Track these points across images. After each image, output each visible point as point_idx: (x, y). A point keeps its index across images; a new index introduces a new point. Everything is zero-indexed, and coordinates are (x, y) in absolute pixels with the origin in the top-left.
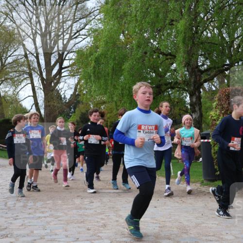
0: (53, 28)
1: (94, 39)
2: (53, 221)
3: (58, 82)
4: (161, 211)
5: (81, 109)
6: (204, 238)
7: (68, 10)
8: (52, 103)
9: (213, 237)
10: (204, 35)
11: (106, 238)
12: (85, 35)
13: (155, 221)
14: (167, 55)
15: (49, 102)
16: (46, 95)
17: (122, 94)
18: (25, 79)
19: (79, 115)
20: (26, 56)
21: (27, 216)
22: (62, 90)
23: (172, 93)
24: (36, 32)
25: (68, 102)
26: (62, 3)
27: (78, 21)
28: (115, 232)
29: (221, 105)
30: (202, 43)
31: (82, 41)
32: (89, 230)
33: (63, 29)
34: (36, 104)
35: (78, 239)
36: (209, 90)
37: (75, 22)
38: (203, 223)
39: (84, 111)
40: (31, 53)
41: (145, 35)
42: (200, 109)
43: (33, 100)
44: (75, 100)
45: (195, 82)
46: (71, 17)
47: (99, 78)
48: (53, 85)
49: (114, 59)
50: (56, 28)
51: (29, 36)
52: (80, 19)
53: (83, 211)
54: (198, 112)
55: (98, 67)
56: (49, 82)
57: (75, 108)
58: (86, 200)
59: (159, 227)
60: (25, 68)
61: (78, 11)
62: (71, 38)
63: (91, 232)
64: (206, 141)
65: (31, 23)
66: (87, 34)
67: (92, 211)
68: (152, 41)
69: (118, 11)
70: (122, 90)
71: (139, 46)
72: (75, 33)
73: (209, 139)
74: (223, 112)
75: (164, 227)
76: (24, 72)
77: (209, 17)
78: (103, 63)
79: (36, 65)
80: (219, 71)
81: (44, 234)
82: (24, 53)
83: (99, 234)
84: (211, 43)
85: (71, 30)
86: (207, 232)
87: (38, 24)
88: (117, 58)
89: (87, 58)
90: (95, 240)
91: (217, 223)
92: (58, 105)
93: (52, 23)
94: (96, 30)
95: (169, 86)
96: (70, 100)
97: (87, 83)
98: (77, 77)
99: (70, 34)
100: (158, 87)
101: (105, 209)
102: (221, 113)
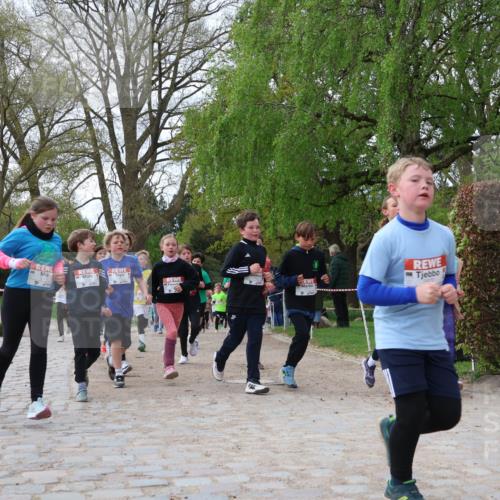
0: (141, 68)
1: (220, 89)
2: (141, 438)
3: (150, 172)
4: (347, 421)
5: (193, 222)
6: (431, 473)
7: (170, 33)
8: (137, 212)
9: (449, 471)
10: (431, 81)
11: (241, 473)
12: (201, 81)
13: (335, 440)
14: (359, 120)
15: (131, 209)
16: (125, 196)
17: (273, 195)
18: (87, 165)
19: (190, 236)
20: (88, 121)
21: (90, 428)
22: (157, 187)
23: (369, 193)
24: (108, 76)
25: (169, 211)
26: (157, 21)
27: (189, 53)
28: (258, 461)
29: (464, 215)
30: (427, 97)
31: (195, 92)
32: (207, 455)
33: (160, 69)
34: (107, 213)
35: (187, 473)
36: (441, 187)
37: (184, 57)
38: (430, 443)
39: (198, 227)
40: (99, 116)
41: (318, 80)
43: (101, 206)
44: (182, 206)
46: (175, 46)
47: (228, 165)
48: (139, 176)
49: (258, 127)
50: (146, 67)
51: (95, 84)
52: (193, 50)
53: (197, 418)
55: (227, 142)
56: (132, 170)
57: (181, 222)
58: (204, 399)
59: (344, 451)
60: (87, 146)
61: (189, 35)
62: (174, 87)
63: (212, 460)
65: (99, 59)
66: (205, 79)
67: (214, 420)
68: (330, 92)
69: (266, 35)
70: (273, 187)
71: (306, 102)
72: (183, 78)
74: (467, 229)
75: (352, 451)
76: (85, 153)
77: (441, 47)
78: (236, 135)
79: (107, 138)
80: (460, 150)
81: (122, 464)
82: (84, 116)
83: (228, 465)
84: (445, 96)
85: (176, 72)
86: (436, 461)
87: (112, 61)
88: (263, 125)
89: (205, 125)
90: (218, 475)
91: (455, 443)
92: (150, 215)
93: (139, 58)
94: (223, 72)
95: (364, 179)
96: (172, 206)
97: (205, 174)
98: (186, 161)
99: (173, 79)
100: (343, 180)
101: (239, 416)
102: (464, 230)
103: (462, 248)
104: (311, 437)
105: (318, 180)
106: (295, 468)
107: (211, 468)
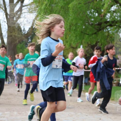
8: (13, 34)
15: (11, 32)
16: (9, 27)
17: (70, 29)
23: (110, 30)
25: (26, 34)
44: (32, 32)
57: (32, 39)
70: (70, 26)
92: (19, 36)
100: (100, 24)
105: (89, 24)
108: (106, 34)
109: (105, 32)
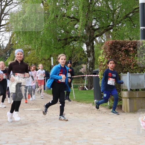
6: (92, 140)
9: (99, 139)
10: (96, 5)
11: (27, 141)
12: (16, 3)
13: (61, 129)
14: (71, 18)
22: (1, 41)
29: (106, 52)
30: (95, 11)
31: (14, 7)
35: (8, 142)
36: (100, 42)
38: (93, 130)
41: (57, 4)
42: (93, 55)
44: (10, 48)
45: (90, 36)
54: (92, 56)
57: (10, 53)
59: (64, 133)
62: (6, 5)
64: (96, 75)
70: (42, 41)
72: (10, 2)
73: (98, 74)
74: (107, 56)
80: (106, 29)
83: (23, 139)
84: (101, 11)
86: (95, 136)
90: (19, 142)
91: (101, 129)
95: (73, 39)
96: (6, 48)
97: (17, 36)
98: (11, 32)
99: (6, 2)
100: (66, 39)
101: (28, 122)
102: (106, 57)
103: (105, 63)
104: (53, 128)
105: (57, 39)
106: (46, 139)
107: (17, 140)
108: (72, 48)
109: (71, 46)
